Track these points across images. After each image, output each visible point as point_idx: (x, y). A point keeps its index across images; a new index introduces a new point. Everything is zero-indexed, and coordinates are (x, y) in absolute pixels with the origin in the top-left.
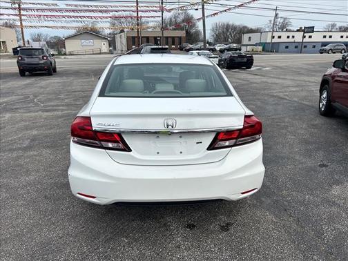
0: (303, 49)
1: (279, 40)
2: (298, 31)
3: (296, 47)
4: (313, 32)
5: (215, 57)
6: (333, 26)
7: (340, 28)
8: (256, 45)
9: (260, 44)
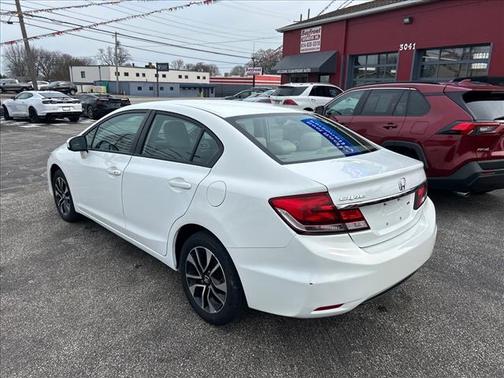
0: (160, 92)
1: (126, 79)
2: (147, 67)
3: (151, 89)
4: (168, 70)
5: (75, 102)
6: (180, 63)
7: (188, 67)
8: (94, 84)
9: (101, 83)
